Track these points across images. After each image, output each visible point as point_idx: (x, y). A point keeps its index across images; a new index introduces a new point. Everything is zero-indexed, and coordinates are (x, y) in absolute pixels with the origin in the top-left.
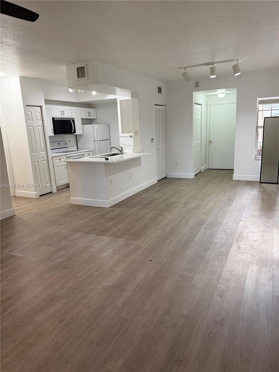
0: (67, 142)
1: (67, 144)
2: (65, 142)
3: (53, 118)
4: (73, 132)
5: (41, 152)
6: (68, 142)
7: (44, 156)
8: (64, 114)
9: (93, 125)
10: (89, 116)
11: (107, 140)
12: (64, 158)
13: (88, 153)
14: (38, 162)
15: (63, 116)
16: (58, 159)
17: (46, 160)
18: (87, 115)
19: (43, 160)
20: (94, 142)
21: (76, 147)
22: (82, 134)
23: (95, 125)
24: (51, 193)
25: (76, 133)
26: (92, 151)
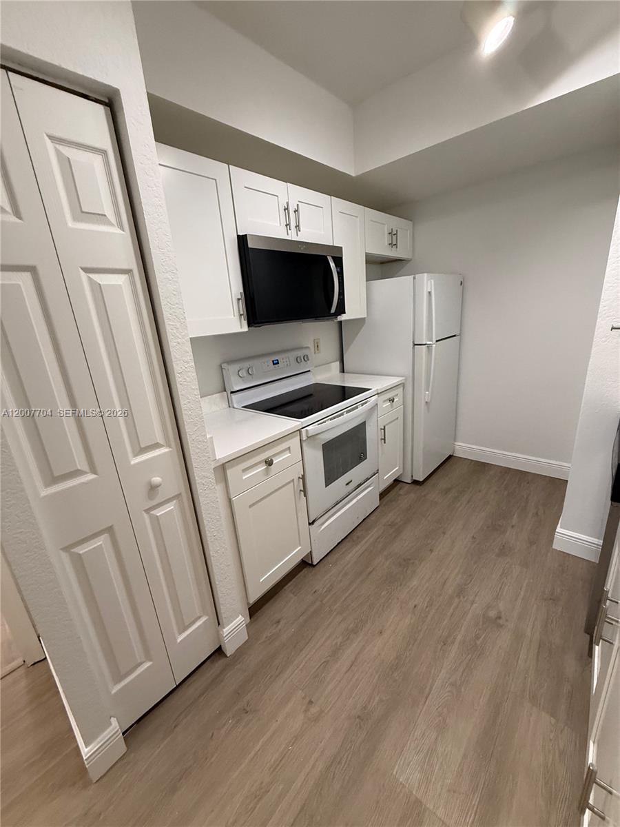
0: (305, 352)
1: (306, 358)
2: (300, 353)
3: (242, 240)
4: (333, 310)
5: (135, 461)
6: (311, 352)
7: (157, 480)
8: (297, 226)
9: (414, 278)
10: (393, 245)
11: (455, 336)
12: (289, 448)
13: (389, 395)
14: (110, 530)
15: (292, 236)
16: (259, 463)
17: (180, 494)
18: (386, 244)
19: (154, 503)
20: (413, 348)
21: (337, 365)
22: (366, 316)
23: (426, 274)
24: (219, 652)
25: (345, 313)
26: (403, 385)
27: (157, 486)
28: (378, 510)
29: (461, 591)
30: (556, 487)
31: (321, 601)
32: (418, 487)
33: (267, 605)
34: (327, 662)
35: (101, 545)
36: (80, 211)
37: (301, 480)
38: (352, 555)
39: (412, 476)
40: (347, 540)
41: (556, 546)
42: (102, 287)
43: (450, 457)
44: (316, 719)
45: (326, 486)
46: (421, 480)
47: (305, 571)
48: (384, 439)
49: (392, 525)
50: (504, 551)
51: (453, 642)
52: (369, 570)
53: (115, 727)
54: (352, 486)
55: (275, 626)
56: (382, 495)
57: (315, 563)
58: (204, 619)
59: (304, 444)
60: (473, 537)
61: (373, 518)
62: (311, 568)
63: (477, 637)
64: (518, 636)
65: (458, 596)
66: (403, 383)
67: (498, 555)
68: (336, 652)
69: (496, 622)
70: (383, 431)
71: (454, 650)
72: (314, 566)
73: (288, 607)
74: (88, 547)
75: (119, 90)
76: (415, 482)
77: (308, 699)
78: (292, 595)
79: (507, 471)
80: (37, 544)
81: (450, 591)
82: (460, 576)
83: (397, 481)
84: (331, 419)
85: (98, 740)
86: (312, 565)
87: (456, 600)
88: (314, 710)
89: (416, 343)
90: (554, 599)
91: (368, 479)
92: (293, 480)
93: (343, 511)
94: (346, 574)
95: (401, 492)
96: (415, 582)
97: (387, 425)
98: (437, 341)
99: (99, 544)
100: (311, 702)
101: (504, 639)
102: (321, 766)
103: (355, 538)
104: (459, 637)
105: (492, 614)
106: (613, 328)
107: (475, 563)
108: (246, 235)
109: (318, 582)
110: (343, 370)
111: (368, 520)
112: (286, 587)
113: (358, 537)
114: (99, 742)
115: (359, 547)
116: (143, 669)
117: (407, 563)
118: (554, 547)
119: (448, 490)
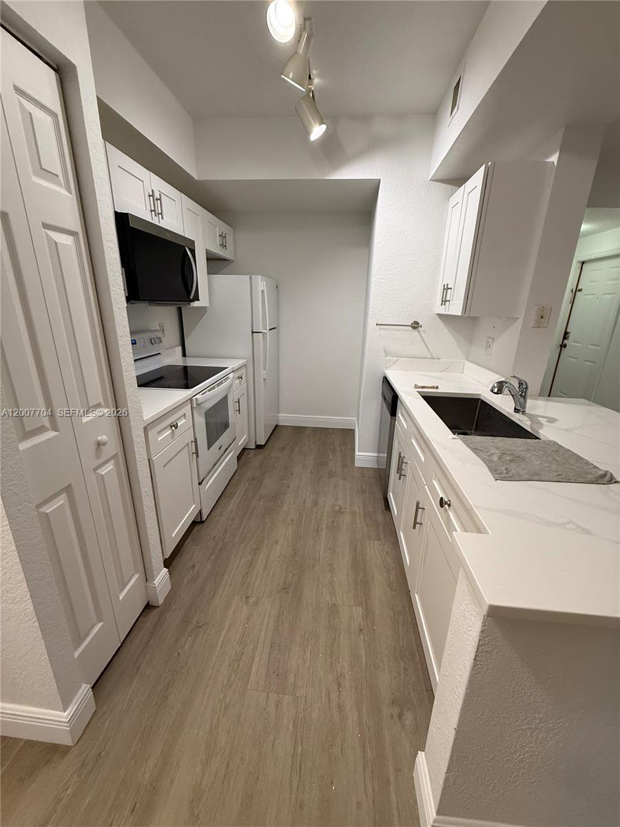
0: (158, 334)
1: (159, 340)
2: (154, 335)
3: (122, 217)
4: (190, 297)
6: (161, 335)
7: (104, 438)
9: (251, 278)
10: (223, 246)
11: (274, 328)
12: (185, 414)
13: (238, 374)
14: (68, 490)
15: (155, 221)
16: (167, 427)
17: (117, 454)
18: (218, 244)
19: (100, 461)
20: (253, 336)
21: (179, 349)
22: (208, 305)
23: (260, 276)
24: (148, 607)
25: (199, 300)
26: (245, 366)
27: (104, 444)
28: (238, 472)
29: (315, 503)
30: (348, 434)
31: (223, 541)
32: (261, 450)
33: (175, 561)
34: (247, 573)
35: (63, 504)
36: (39, 167)
37: (193, 443)
38: (232, 505)
39: (256, 443)
40: (222, 498)
41: (357, 465)
42: (58, 245)
43: (277, 426)
44: (256, 603)
45: (208, 449)
46: (263, 444)
47: (197, 528)
48: (239, 410)
49: (254, 479)
50: (331, 475)
51: (322, 530)
52: (250, 510)
53: (85, 688)
54: (223, 449)
55: (191, 571)
56: (239, 458)
57: (204, 519)
58: (136, 576)
59: (195, 412)
60: (311, 472)
61: (236, 478)
62: (201, 525)
63: (334, 522)
64: (353, 514)
65: (315, 506)
66: (245, 365)
67: (329, 478)
68: (251, 565)
69: (340, 511)
70: (237, 403)
71: (324, 533)
72: (203, 522)
73: (195, 555)
74: (53, 506)
75: (75, 66)
76: (258, 447)
77: (244, 598)
78: (195, 547)
79: (316, 429)
80: (27, 497)
81: (309, 505)
82: (312, 495)
83: (244, 449)
84: (209, 391)
85: (75, 700)
86: (202, 522)
87: (315, 508)
88: (252, 600)
89: (254, 331)
90: (364, 491)
91: (231, 444)
92: (188, 444)
93: (219, 470)
94: (233, 519)
95: (250, 456)
96: (285, 508)
97: (241, 397)
98: (270, 330)
99: (61, 502)
100: (247, 597)
101: (347, 518)
102: (272, 623)
103: (228, 494)
104: (324, 526)
105: (337, 508)
106: (377, 325)
107: (318, 485)
108: (127, 214)
109: (213, 531)
110: (184, 355)
111: (233, 480)
112: (185, 544)
113: (231, 494)
114: (75, 704)
115: (235, 499)
116: (96, 631)
117: (276, 498)
118: (356, 465)
119: (283, 449)
